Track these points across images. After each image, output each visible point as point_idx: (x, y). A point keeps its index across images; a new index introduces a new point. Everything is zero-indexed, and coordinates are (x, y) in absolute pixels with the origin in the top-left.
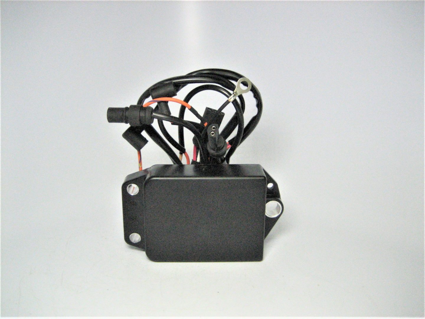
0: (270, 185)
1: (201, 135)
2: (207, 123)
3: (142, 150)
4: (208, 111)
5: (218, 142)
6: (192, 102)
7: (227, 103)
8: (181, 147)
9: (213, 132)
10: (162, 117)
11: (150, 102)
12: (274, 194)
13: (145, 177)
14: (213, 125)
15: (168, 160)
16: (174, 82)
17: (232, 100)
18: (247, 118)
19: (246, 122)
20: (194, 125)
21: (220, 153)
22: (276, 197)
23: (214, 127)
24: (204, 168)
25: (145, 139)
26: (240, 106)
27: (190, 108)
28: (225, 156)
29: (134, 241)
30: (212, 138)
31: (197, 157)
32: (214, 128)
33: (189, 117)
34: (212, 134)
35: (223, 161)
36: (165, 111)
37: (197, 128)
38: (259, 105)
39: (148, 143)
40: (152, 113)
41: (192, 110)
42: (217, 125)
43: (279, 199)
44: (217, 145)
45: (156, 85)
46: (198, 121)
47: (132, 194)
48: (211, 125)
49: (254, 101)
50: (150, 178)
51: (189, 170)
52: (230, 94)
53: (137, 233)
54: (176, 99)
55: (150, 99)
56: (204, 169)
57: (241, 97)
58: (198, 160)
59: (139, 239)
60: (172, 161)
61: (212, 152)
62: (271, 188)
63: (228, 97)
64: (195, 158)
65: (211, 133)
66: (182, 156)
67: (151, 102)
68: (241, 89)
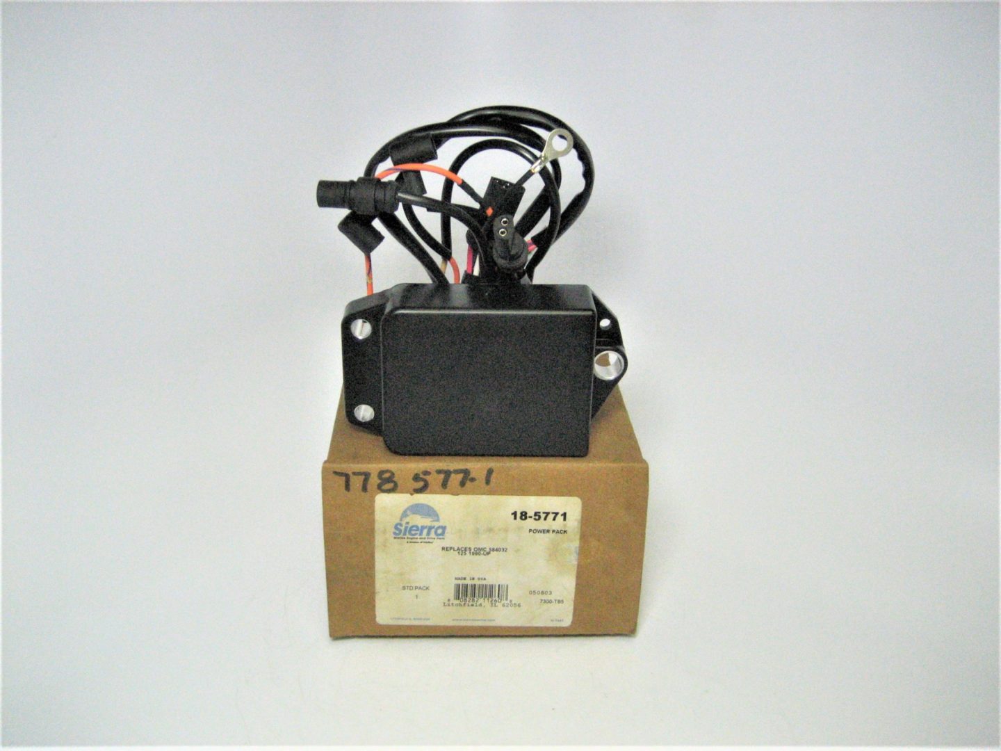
0: (605, 323)
1: (482, 230)
2: (493, 209)
3: (373, 254)
4: (496, 184)
5: (512, 244)
6: (465, 173)
7: (529, 175)
8: (445, 249)
9: (503, 230)
10: (410, 200)
11: (387, 170)
12: (613, 339)
13: (381, 308)
14: (503, 216)
15: (422, 276)
16: (433, 135)
17: (538, 169)
18: (566, 195)
19: (564, 204)
20: (468, 213)
21: (516, 264)
22: (616, 344)
23: (505, 219)
24: (486, 292)
25: (380, 233)
26: (552, 178)
27: (461, 182)
28: (525, 268)
29: (363, 418)
30: (502, 240)
31: (473, 267)
32: (505, 222)
33: (459, 197)
34: (502, 233)
35: (521, 276)
36: (416, 188)
37: (474, 216)
38: (588, 174)
39: (384, 240)
40: (396, 193)
41: (464, 186)
42: (510, 216)
43: (620, 347)
44: (509, 252)
45: (398, 139)
46: (476, 206)
47: (360, 338)
48: (500, 217)
49: (579, 167)
50: (392, 311)
51: (460, 294)
52: (536, 158)
53: (367, 404)
54: (435, 167)
55: (388, 164)
56: (487, 294)
57: (555, 164)
58: (476, 272)
59: (371, 414)
60: (429, 275)
61: (501, 262)
62: (606, 327)
63: (532, 163)
64: (471, 268)
65: (500, 231)
66: (446, 264)
67: (389, 171)
68: (554, 150)
